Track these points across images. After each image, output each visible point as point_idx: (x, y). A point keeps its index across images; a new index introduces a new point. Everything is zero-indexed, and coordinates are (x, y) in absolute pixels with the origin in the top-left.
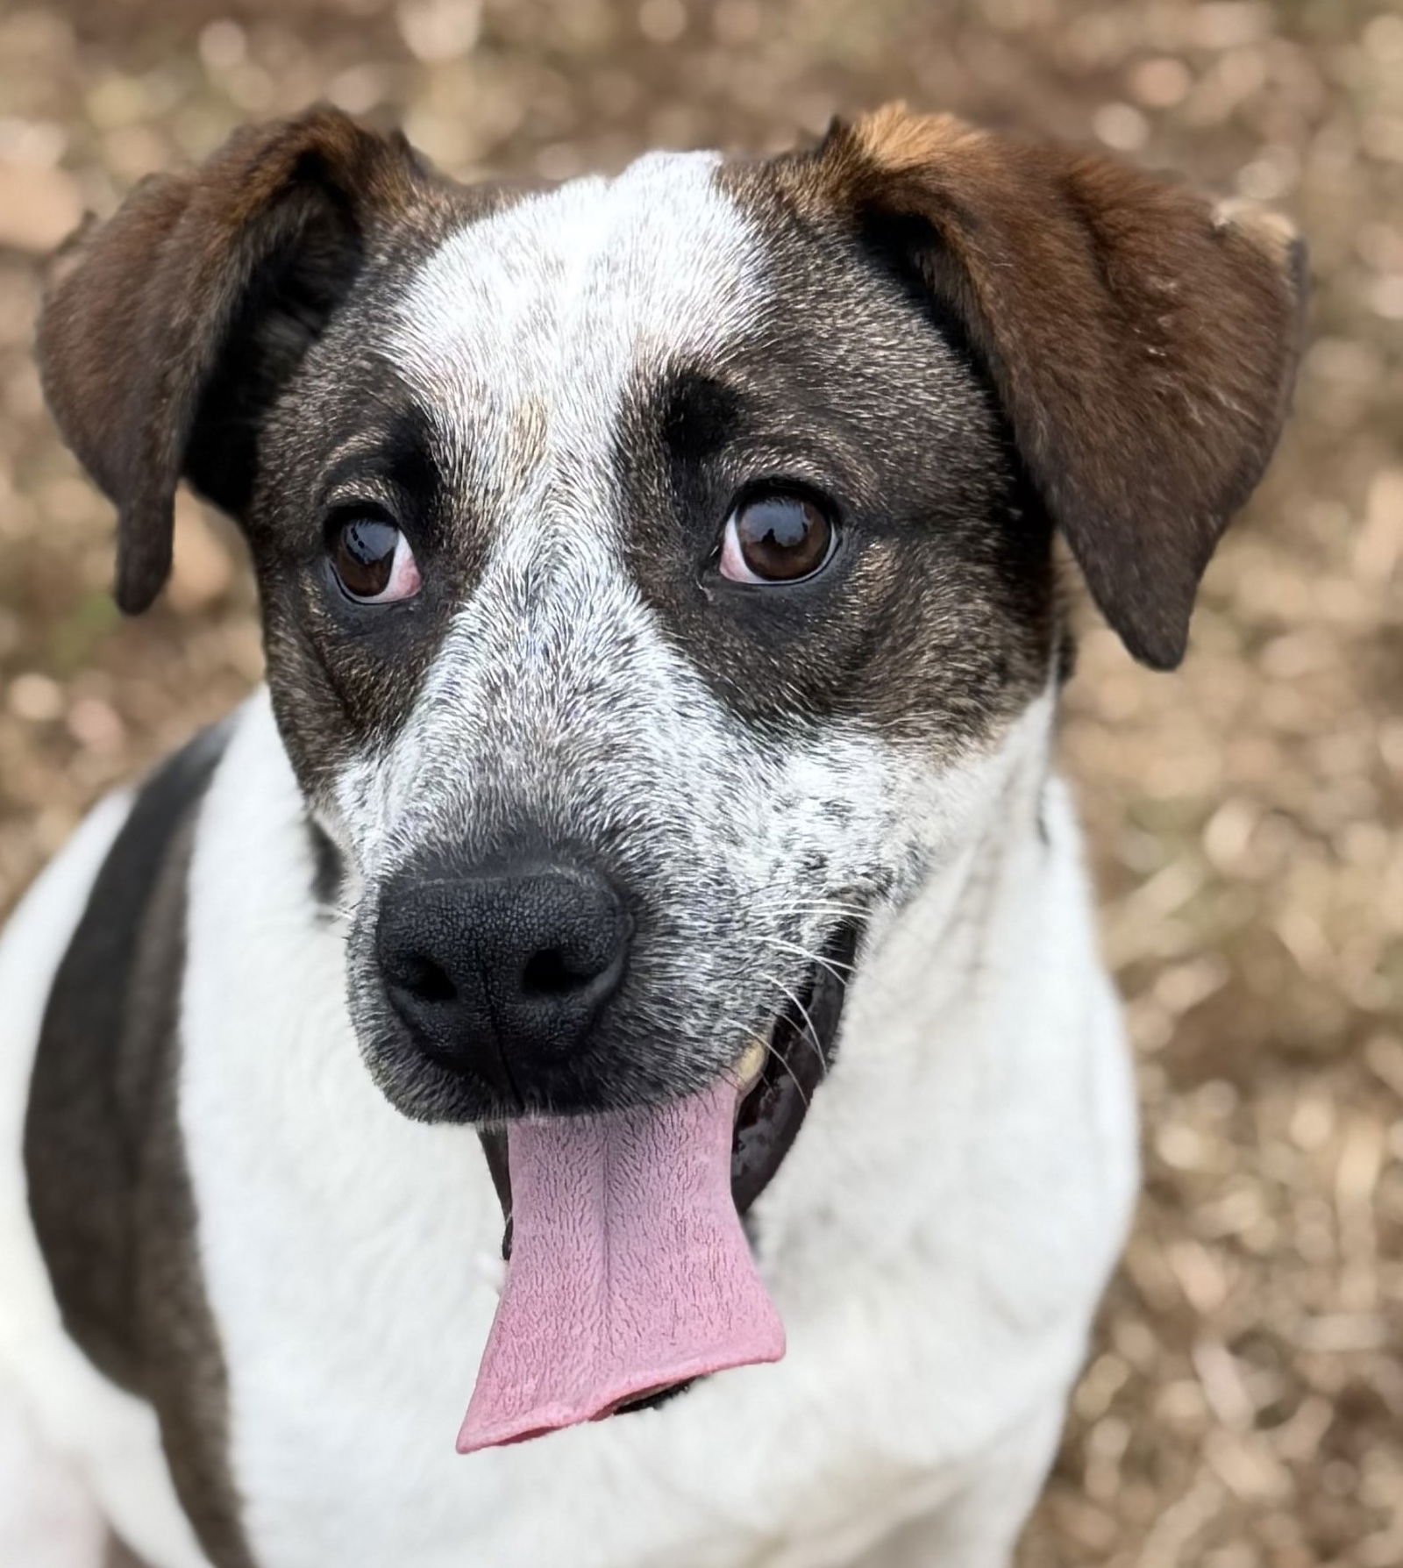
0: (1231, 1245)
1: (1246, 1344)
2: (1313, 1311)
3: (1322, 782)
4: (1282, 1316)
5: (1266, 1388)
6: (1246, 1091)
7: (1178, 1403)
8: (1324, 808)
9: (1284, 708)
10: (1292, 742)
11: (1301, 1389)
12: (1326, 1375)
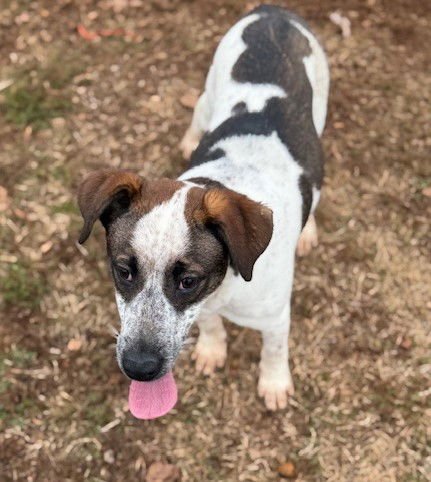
0: (341, 288)
1: (340, 304)
2: (351, 300)
3: (367, 216)
4: (346, 300)
5: (341, 311)
6: (347, 264)
7: (328, 311)
8: (367, 221)
9: (363, 204)
10: (364, 210)
11: (347, 311)
12: (351, 309)
